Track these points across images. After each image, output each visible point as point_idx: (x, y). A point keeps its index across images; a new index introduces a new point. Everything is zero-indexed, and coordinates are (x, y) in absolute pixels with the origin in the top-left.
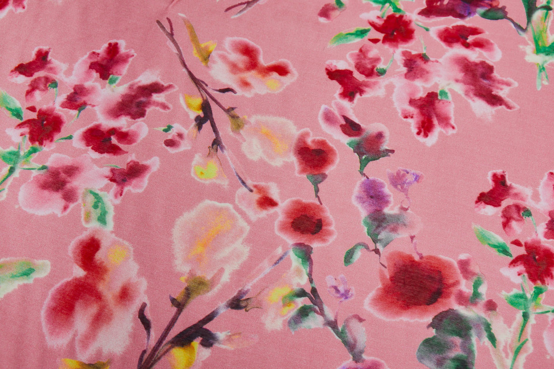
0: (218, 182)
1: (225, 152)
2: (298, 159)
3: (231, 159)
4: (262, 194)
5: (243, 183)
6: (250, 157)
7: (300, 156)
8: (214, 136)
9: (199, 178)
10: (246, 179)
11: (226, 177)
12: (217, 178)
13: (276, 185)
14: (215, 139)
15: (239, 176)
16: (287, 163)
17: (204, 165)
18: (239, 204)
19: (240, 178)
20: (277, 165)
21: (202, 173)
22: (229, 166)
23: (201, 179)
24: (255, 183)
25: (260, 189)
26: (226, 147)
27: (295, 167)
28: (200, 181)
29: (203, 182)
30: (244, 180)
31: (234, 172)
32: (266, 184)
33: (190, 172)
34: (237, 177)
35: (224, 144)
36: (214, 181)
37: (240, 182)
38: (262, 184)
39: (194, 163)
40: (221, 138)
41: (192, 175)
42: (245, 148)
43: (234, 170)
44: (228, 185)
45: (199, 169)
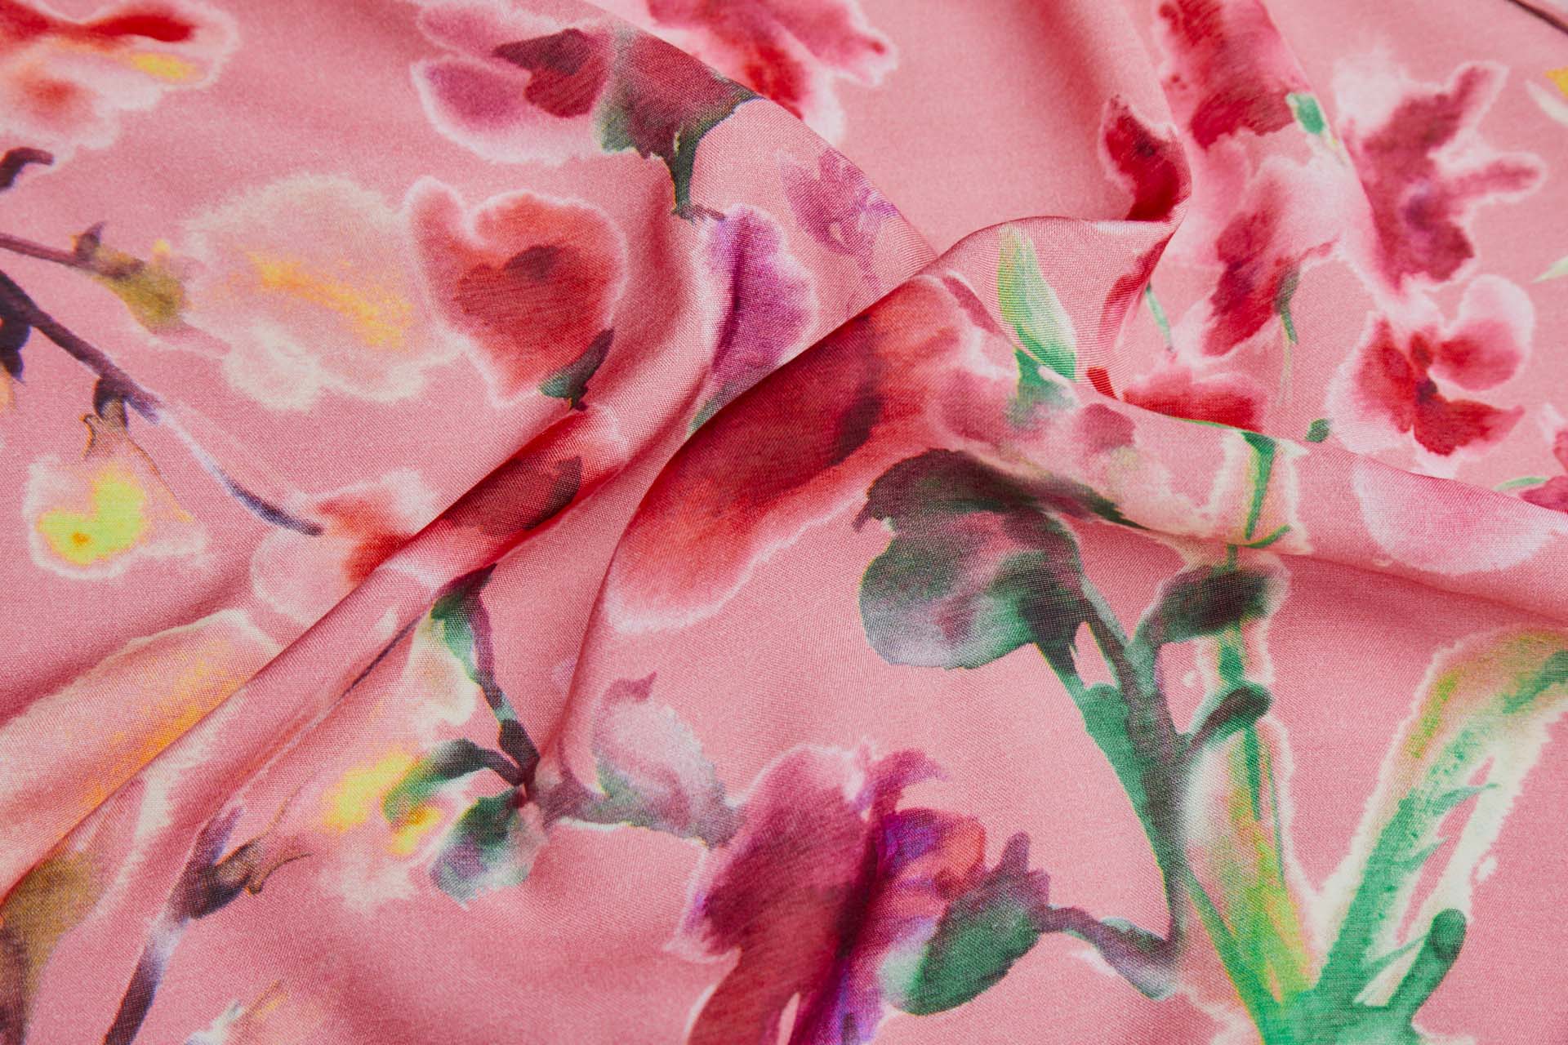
0: (161, 551)
1: (165, 417)
2: (477, 335)
3: (198, 436)
4: (364, 533)
5: (273, 513)
6: (275, 402)
7: (478, 322)
8: (89, 376)
9: (73, 565)
10: (279, 494)
11: (189, 517)
12: (151, 537)
13: (416, 475)
14: (100, 383)
15: (245, 494)
16: (441, 371)
17: (81, 501)
18: (272, 600)
19: (253, 500)
20: (401, 394)
21: (80, 539)
22: (194, 466)
23: (85, 568)
24: (327, 496)
25: (346, 513)
26: (160, 396)
27: (480, 376)
28: (83, 576)
29: (95, 575)
30: (271, 500)
31: (223, 483)
32: (375, 485)
33: (25, 553)
34: (241, 501)
35: (145, 389)
36: (146, 551)
37: (255, 514)
38: (356, 489)
39: (31, 505)
40: (125, 371)
41: (40, 560)
42: (238, 374)
43: (217, 475)
44: (211, 549)
45: (61, 525)
